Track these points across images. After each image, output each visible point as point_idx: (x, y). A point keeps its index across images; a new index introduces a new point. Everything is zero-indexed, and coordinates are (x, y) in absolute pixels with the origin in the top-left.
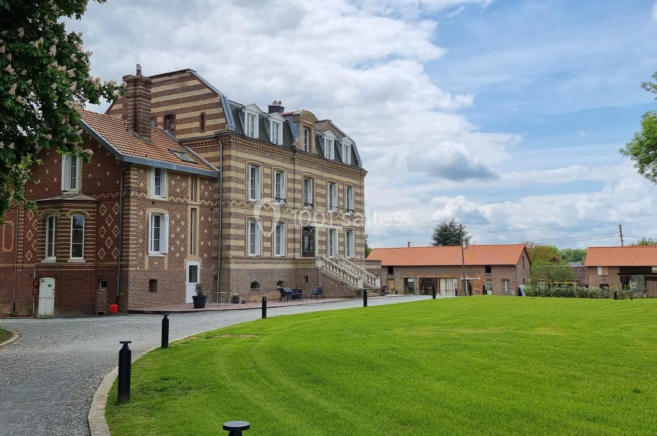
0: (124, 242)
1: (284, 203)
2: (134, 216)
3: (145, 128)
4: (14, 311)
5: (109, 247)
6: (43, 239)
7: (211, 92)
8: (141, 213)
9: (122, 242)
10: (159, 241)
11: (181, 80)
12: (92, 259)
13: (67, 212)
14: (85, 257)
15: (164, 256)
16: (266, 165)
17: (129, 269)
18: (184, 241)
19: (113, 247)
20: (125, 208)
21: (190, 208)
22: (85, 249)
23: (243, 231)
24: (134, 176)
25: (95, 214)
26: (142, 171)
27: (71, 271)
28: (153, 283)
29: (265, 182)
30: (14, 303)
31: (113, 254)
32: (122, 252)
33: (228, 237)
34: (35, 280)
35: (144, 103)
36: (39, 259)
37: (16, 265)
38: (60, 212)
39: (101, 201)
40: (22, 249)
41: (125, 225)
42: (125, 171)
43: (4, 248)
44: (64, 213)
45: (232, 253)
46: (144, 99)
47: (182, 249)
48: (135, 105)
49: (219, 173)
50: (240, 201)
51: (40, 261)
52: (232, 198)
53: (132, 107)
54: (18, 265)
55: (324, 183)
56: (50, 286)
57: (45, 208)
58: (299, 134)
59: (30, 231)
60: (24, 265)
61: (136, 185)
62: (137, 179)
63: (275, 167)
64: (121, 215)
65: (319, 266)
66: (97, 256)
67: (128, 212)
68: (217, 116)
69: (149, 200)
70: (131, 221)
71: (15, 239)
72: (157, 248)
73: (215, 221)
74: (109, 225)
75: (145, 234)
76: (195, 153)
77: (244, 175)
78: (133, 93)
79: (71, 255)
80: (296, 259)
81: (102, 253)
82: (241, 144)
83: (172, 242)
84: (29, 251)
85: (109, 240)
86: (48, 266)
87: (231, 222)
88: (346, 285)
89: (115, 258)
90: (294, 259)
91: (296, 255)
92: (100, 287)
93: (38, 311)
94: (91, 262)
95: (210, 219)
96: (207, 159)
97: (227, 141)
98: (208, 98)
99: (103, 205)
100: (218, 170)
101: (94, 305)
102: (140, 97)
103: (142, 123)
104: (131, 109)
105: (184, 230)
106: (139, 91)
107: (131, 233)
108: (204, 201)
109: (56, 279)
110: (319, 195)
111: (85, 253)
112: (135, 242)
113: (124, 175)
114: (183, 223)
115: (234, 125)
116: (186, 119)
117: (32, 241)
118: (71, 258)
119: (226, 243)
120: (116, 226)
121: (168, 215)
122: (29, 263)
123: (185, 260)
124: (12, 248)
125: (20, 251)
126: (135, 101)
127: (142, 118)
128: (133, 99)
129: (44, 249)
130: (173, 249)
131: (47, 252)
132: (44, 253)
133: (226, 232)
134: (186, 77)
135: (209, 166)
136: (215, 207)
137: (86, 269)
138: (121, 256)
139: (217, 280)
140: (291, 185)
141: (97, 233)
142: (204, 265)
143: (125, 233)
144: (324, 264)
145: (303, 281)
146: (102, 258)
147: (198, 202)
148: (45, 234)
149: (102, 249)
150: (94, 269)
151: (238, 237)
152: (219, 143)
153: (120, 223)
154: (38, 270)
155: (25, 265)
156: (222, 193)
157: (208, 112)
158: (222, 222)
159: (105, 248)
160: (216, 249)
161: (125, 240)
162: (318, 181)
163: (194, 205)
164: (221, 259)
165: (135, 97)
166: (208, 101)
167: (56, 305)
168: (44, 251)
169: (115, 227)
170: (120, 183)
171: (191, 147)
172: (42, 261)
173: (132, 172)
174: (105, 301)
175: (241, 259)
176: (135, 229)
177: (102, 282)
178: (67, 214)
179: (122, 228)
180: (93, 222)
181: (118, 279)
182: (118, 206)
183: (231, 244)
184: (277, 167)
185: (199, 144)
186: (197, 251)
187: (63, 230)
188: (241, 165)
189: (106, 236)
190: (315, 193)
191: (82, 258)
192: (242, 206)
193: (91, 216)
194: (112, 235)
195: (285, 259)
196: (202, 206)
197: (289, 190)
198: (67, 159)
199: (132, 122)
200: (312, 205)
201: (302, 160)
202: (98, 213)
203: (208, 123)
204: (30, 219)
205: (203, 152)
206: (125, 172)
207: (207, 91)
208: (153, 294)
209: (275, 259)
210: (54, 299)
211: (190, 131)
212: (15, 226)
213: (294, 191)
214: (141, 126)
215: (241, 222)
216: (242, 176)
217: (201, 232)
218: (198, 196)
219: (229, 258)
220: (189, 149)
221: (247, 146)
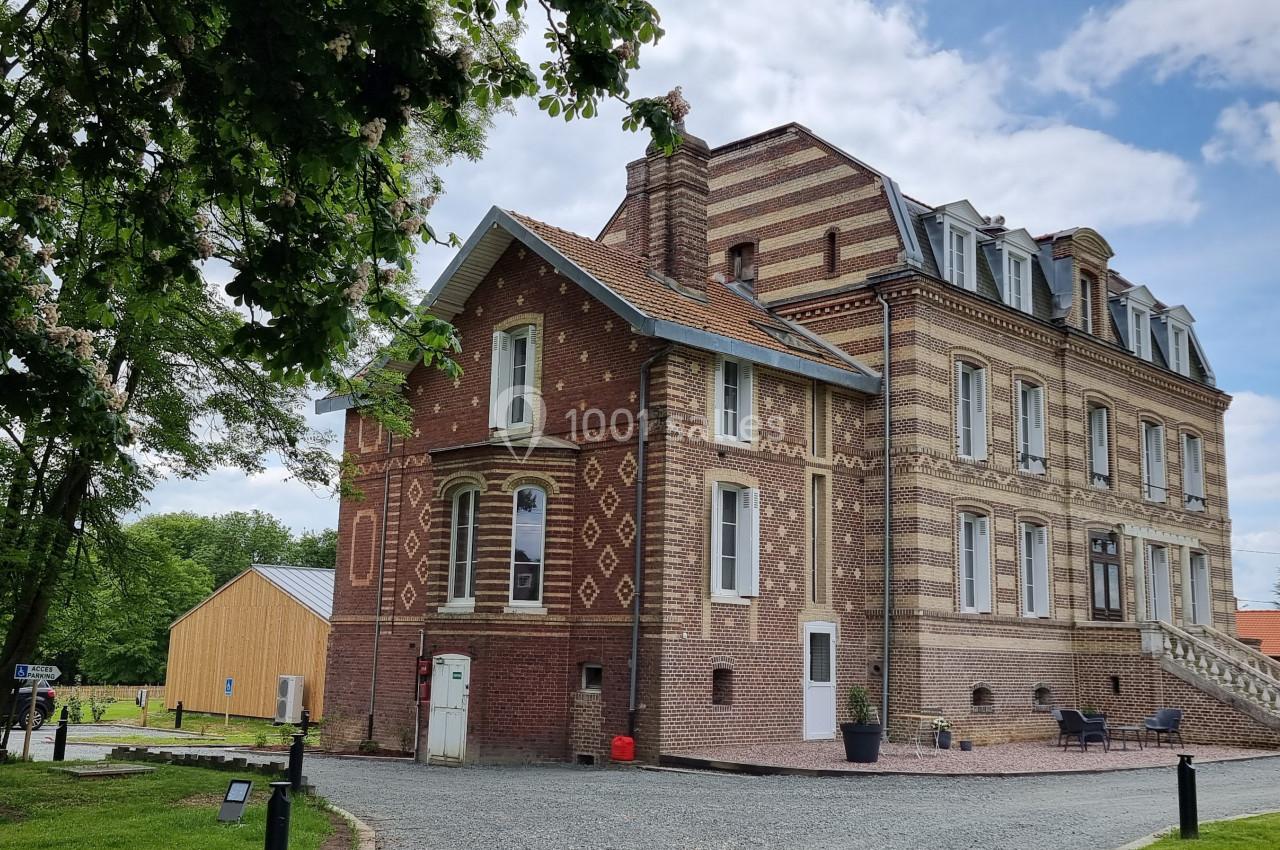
0: (649, 560)
1: (1044, 471)
2: (674, 489)
3: (692, 266)
4: (370, 738)
5: (608, 574)
6: (444, 552)
7: (855, 172)
8: (693, 481)
9: (642, 560)
10: (734, 560)
11: (773, 154)
12: (563, 606)
13: (504, 479)
14: (546, 600)
15: (747, 602)
16: (999, 366)
17: (664, 636)
18: (795, 563)
19: (618, 574)
20: (653, 466)
21: (809, 472)
22: (547, 578)
23: (948, 541)
24: (675, 380)
25: (573, 486)
26: (695, 368)
27: (512, 639)
28: (721, 676)
29: (996, 410)
30: (371, 716)
31: (619, 595)
32: (643, 588)
33: (912, 556)
34: (422, 658)
35: (691, 203)
36: (432, 604)
37: (378, 619)
38: (488, 479)
39: (588, 451)
40: (393, 580)
41: (652, 513)
42: (652, 365)
43: (352, 576)
44: (496, 482)
45: (925, 603)
46: (691, 193)
47: (793, 585)
48: (668, 208)
49: (881, 383)
50: (938, 458)
51: (434, 610)
52: (919, 450)
53: (661, 213)
54: (383, 618)
55: (1132, 422)
56: (457, 676)
57: (451, 471)
58: (1071, 289)
59: (412, 534)
60: (397, 619)
61: (681, 405)
62: (683, 388)
63: (1019, 372)
64: (640, 485)
65: (1153, 650)
66: (576, 599)
67: (661, 476)
68: (873, 233)
69: (711, 447)
70: (668, 500)
71: (377, 553)
72: (729, 583)
73: (873, 513)
74: (609, 514)
75: (700, 540)
76: (812, 335)
77: (947, 387)
78: (666, 178)
79: (511, 594)
80: (1078, 625)
81: (589, 591)
82: (938, 305)
83: (767, 565)
84: (409, 585)
85: (608, 556)
86: (454, 622)
87: (919, 515)
88: (1248, 707)
89: (625, 604)
90: (1073, 626)
91: (1076, 615)
92: (584, 685)
93: (426, 743)
94: (562, 614)
95: (857, 508)
96: (845, 347)
97: (904, 293)
98: (846, 189)
99: (593, 461)
100: (878, 375)
101: (568, 734)
102: (680, 186)
103: (686, 253)
104: (659, 219)
105: (796, 532)
106: (678, 172)
107: (668, 536)
108: (844, 458)
109: (473, 659)
110: (1126, 453)
111: (546, 589)
112: (677, 560)
113: (649, 377)
114: (793, 515)
115: (918, 253)
116: (788, 249)
117: (417, 558)
118: (512, 602)
119: (905, 572)
120: (628, 517)
121: (758, 491)
122: (408, 614)
123: (800, 617)
124: (370, 576)
125: (388, 584)
126: (669, 198)
127: (686, 240)
128: (663, 193)
129: (445, 578)
130: (769, 584)
131: (451, 584)
132: (445, 588)
133: (904, 541)
134: (786, 145)
135: (850, 365)
136: (869, 473)
137: (548, 634)
138: (642, 599)
139: (882, 676)
140: (1056, 423)
141: (576, 536)
142: (846, 633)
143: (652, 536)
144: (1168, 645)
145: (1105, 690)
146: (588, 604)
147: (828, 460)
148: (449, 538)
149: (589, 579)
150: (567, 635)
151: (936, 559)
152: (879, 303)
153: (640, 506)
154: (430, 632)
155: (399, 621)
156: (890, 435)
157: (845, 225)
158: (891, 516)
159: (598, 575)
160: (877, 588)
161: (653, 553)
162: (1121, 416)
163: (820, 466)
164: (891, 618)
165: (669, 187)
166: (847, 198)
167: (471, 730)
168: (444, 583)
169: (625, 519)
170: (638, 400)
171: (799, 320)
172: (440, 610)
173: (670, 368)
174: (597, 723)
175: (945, 619)
176: (678, 525)
177: (588, 669)
178: (505, 484)
179: (644, 522)
180: (567, 507)
181: (633, 663)
182: (633, 461)
183: (921, 576)
184: (1025, 373)
185: (822, 309)
186: (829, 593)
187: (493, 526)
188: (940, 362)
189: (601, 544)
190: (1114, 448)
191: (538, 603)
192: (944, 471)
193: (563, 490)
194: (616, 543)
195: (1050, 627)
196: (837, 470)
197: (1052, 435)
198: (504, 348)
199: (662, 251)
200: (1108, 480)
201: (1081, 355)
202: (579, 481)
203: (847, 253)
204: (414, 504)
205: (834, 330)
206: (652, 370)
207: (845, 171)
208: (721, 711)
209: (1026, 624)
210: (465, 715)
211: (798, 278)
212: (379, 523)
213: (1066, 437)
214: (685, 260)
215: (942, 515)
216: (942, 391)
217: (838, 544)
218: (829, 444)
219: (918, 617)
220: (794, 324)
221: (952, 310)
